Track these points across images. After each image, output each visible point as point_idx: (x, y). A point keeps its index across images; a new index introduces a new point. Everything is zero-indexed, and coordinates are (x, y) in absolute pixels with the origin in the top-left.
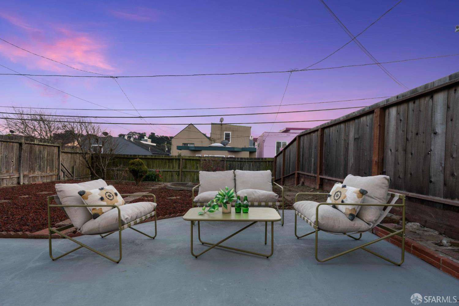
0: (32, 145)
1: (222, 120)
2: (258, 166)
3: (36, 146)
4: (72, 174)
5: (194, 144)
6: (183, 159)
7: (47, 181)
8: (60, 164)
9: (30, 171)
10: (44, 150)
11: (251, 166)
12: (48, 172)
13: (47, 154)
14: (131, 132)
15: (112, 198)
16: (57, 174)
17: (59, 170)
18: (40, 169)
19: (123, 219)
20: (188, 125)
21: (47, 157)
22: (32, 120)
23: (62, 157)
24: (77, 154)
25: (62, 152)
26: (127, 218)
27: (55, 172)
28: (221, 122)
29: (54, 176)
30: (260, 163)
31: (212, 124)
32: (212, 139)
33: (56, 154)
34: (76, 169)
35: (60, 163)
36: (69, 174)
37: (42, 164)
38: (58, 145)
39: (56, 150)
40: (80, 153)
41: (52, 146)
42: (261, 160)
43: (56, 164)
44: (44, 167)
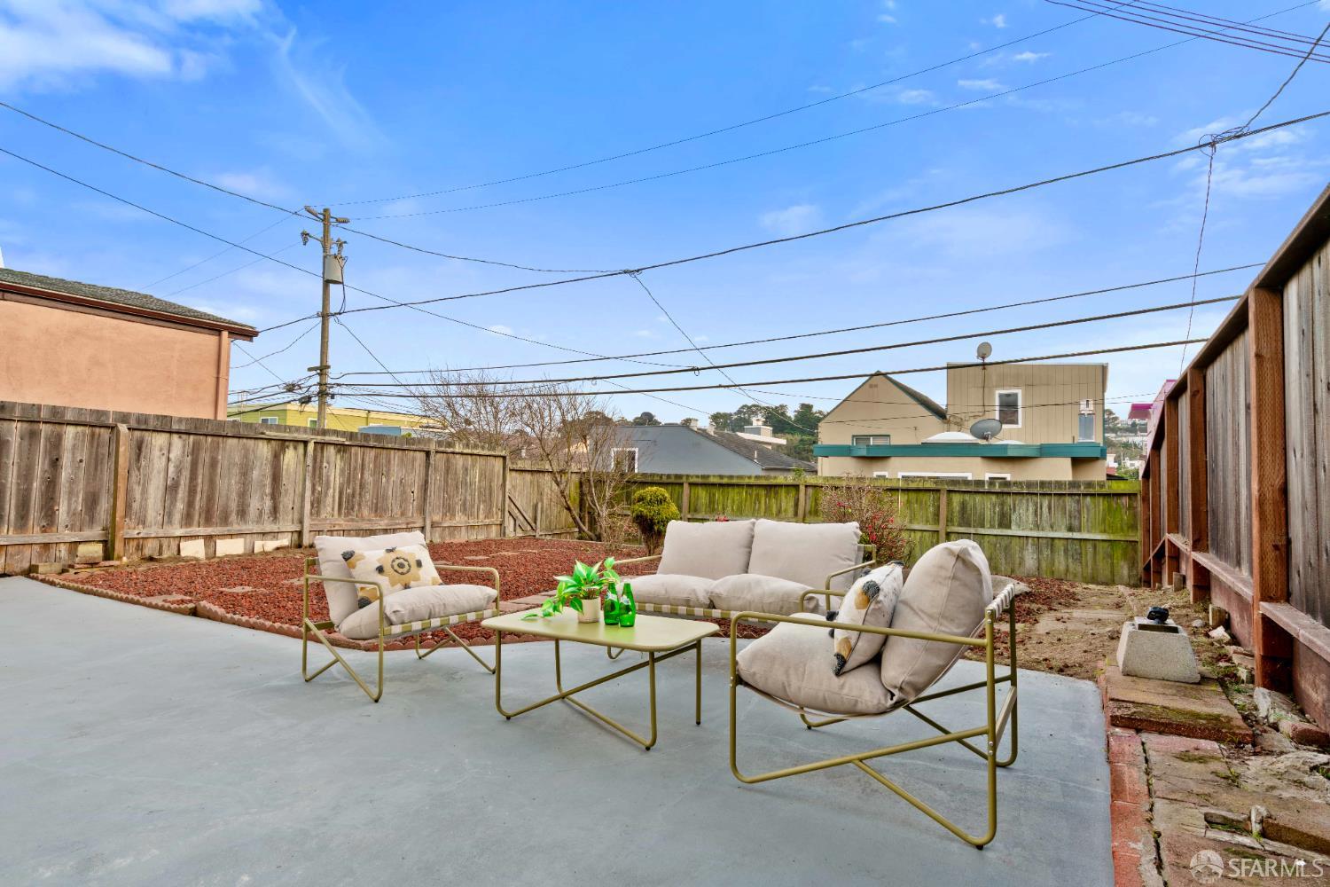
0: (451, 455)
1: (984, 351)
2: (1070, 512)
3: (458, 456)
4: (533, 525)
5: (889, 436)
6: (806, 486)
7: (479, 538)
8: (507, 499)
9: (444, 515)
10: (473, 466)
11: (1045, 509)
12: (481, 517)
13: (480, 477)
14: (745, 406)
15: (405, 570)
16: (499, 523)
17: (503, 511)
18: (465, 509)
19: (388, 611)
20: (867, 378)
21: (480, 482)
22: (461, 397)
23: (511, 482)
24: (546, 474)
25: (510, 470)
26: (397, 611)
27: (495, 516)
28: (983, 358)
29: (494, 528)
30: (1078, 502)
31: (949, 367)
32: (951, 419)
33: (498, 477)
34: (542, 512)
35: (507, 495)
36: (525, 523)
37: (469, 498)
38: (503, 453)
39: (498, 464)
40: (577, 473)
41: (490, 456)
42: (1082, 487)
43: (497, 501)
44: (473, 506)
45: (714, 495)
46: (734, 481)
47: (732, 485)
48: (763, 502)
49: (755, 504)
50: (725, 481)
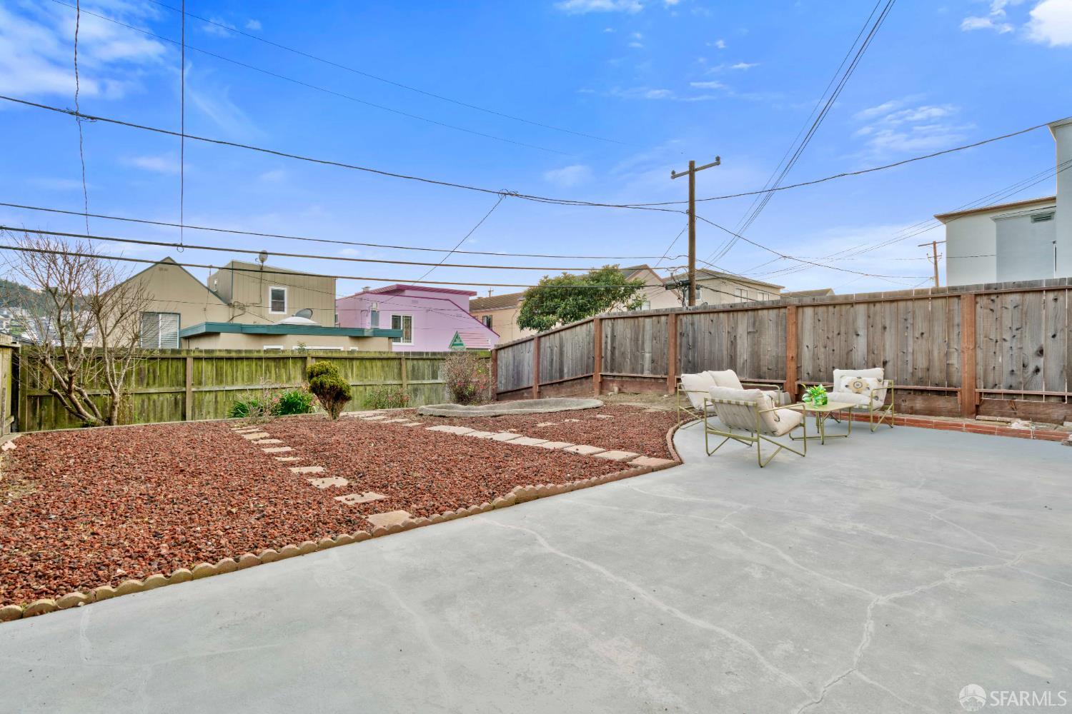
5: (179, 314)
32: (237, 305)
45: (222, 368)
46: (243, 355)
47: (242, 359)
48: (273, 372)
49: (266, 373)
50: (234, 355)
